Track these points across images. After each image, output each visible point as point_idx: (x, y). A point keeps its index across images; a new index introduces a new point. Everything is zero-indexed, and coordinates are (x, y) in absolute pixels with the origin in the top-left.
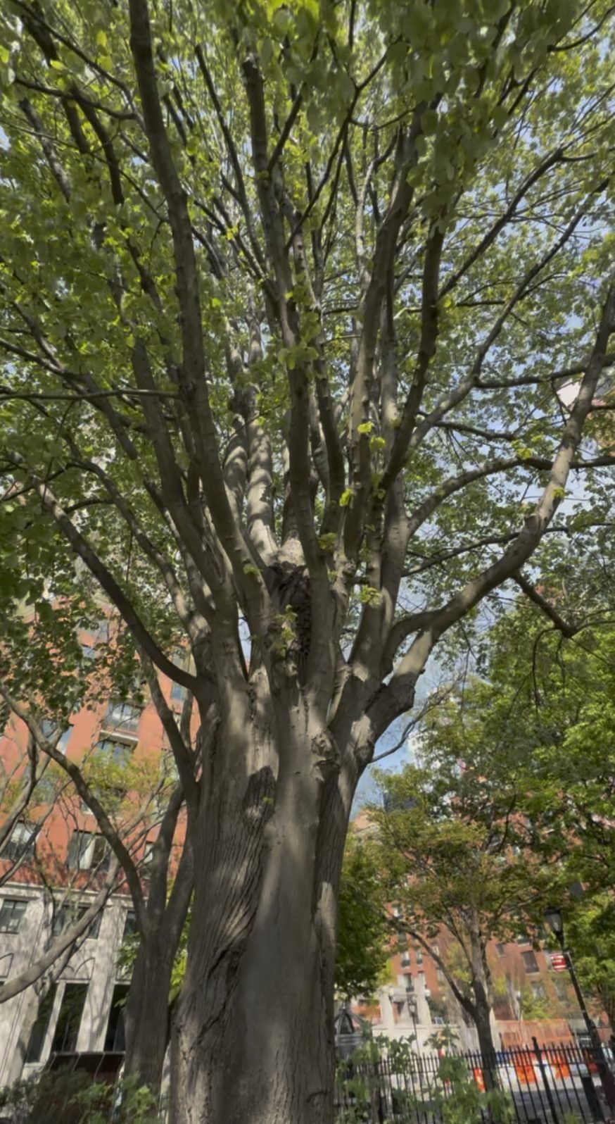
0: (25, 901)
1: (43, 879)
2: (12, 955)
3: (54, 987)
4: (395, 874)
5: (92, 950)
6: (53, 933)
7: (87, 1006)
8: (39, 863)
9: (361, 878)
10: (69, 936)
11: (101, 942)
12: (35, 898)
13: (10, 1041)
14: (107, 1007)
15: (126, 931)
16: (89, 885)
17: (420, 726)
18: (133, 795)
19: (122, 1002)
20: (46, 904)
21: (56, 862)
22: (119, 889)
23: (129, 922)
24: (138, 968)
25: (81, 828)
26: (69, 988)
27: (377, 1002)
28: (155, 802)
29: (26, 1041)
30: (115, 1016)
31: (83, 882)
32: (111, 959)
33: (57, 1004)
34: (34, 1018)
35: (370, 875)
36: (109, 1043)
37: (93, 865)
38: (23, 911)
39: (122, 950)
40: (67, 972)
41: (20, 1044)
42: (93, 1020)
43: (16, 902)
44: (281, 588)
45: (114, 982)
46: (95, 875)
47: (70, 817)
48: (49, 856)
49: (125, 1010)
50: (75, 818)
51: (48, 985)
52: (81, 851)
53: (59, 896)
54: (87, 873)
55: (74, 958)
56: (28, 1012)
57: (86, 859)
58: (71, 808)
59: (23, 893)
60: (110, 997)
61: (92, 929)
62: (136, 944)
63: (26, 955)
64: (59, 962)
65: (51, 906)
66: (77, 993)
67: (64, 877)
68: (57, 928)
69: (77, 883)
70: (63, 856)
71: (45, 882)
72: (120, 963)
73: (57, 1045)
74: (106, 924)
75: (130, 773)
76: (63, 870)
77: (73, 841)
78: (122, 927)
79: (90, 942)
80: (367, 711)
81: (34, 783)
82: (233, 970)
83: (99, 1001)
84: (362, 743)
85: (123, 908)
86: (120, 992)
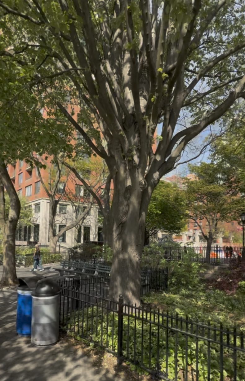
0: (66, 205)
1: (70, 199)
2: (66, 219)
3: (80, 227)
4: (190, 201)
5: (89, 219)
6: (77, 215)
7: (91, 232)
8: (67, 195)
9: (178, 202)
10: (82, 216)
11: (91, 217)
12: (69, 205)
13: (72, 238)
14: (97, 233)
15: (99, 214)
16: (85, 201)
17: (212, 145)
18: (94, 173)
19: (101, 231)
20: (73, 206)
21: (72, 194)
22: (94, 203)
23: (99, 212)
24: (104, 224)
25: (78, 184)
26: (85, 228)
27: (181, 236)
28: (102, 176)
29: (77, 238)
30: (99, 235)
31: (82, 200)
32: (96, 221)
33: (82, 231)
34: (77, 233)
35: (181, 201)
36: (99, 240)
37: (84, 195)
38: (66, 208)
39: (99, 219)
40: (83, 224)
41: (75, 239)
42: (93, 235)
43: (63, 205)
44: (135, 124)
45: (97, 227)
46: (86, 198)
47: (74, 181)
48: (69, 192)
49: (102, 233)
50: (75, 181)
51: (79, 227)
52: (80, 191)
53: (76, 204)
54: (83, 198)
55: (85, 221)
56: (75, 233)
57: (82, 193)
58: (73, 178)
59: (65, 203)
60: (97, 230)
61: (88, 213)
62: (102, 218)
63: (70, 219)
64: (81, 222)
65: (74, 207)
66: (87, 229)
67: (76, 199)
68: (78, 213)
69: (81, 201)
70: (74, 192)
71: (70, 200)
72: (99, 222)
73: (84, 239)
74: (92, 212)
75: (91, 166)
76: (75, 196)
77: (76, 188)
78: (97, 213)
79: (88, 217)
80: (158, 170)
81: (60, 172)
82: (122, 227)
83: (94, 230)
84: (156, 179)
85: (97, 208)
86: (100, 229)
